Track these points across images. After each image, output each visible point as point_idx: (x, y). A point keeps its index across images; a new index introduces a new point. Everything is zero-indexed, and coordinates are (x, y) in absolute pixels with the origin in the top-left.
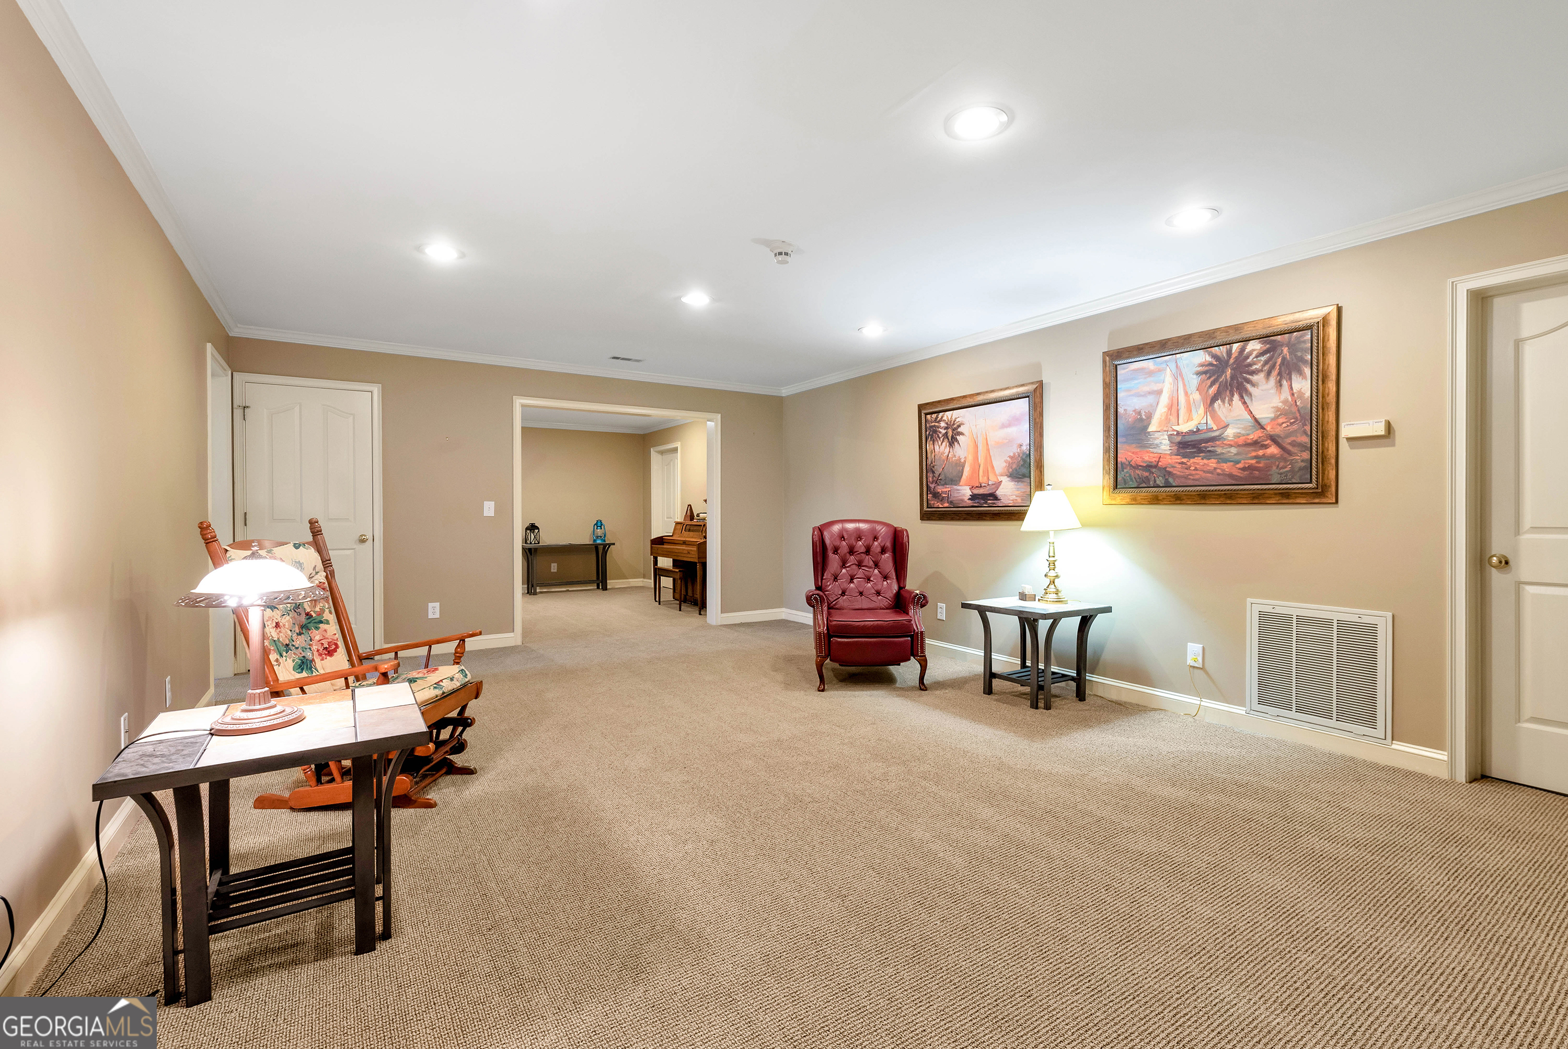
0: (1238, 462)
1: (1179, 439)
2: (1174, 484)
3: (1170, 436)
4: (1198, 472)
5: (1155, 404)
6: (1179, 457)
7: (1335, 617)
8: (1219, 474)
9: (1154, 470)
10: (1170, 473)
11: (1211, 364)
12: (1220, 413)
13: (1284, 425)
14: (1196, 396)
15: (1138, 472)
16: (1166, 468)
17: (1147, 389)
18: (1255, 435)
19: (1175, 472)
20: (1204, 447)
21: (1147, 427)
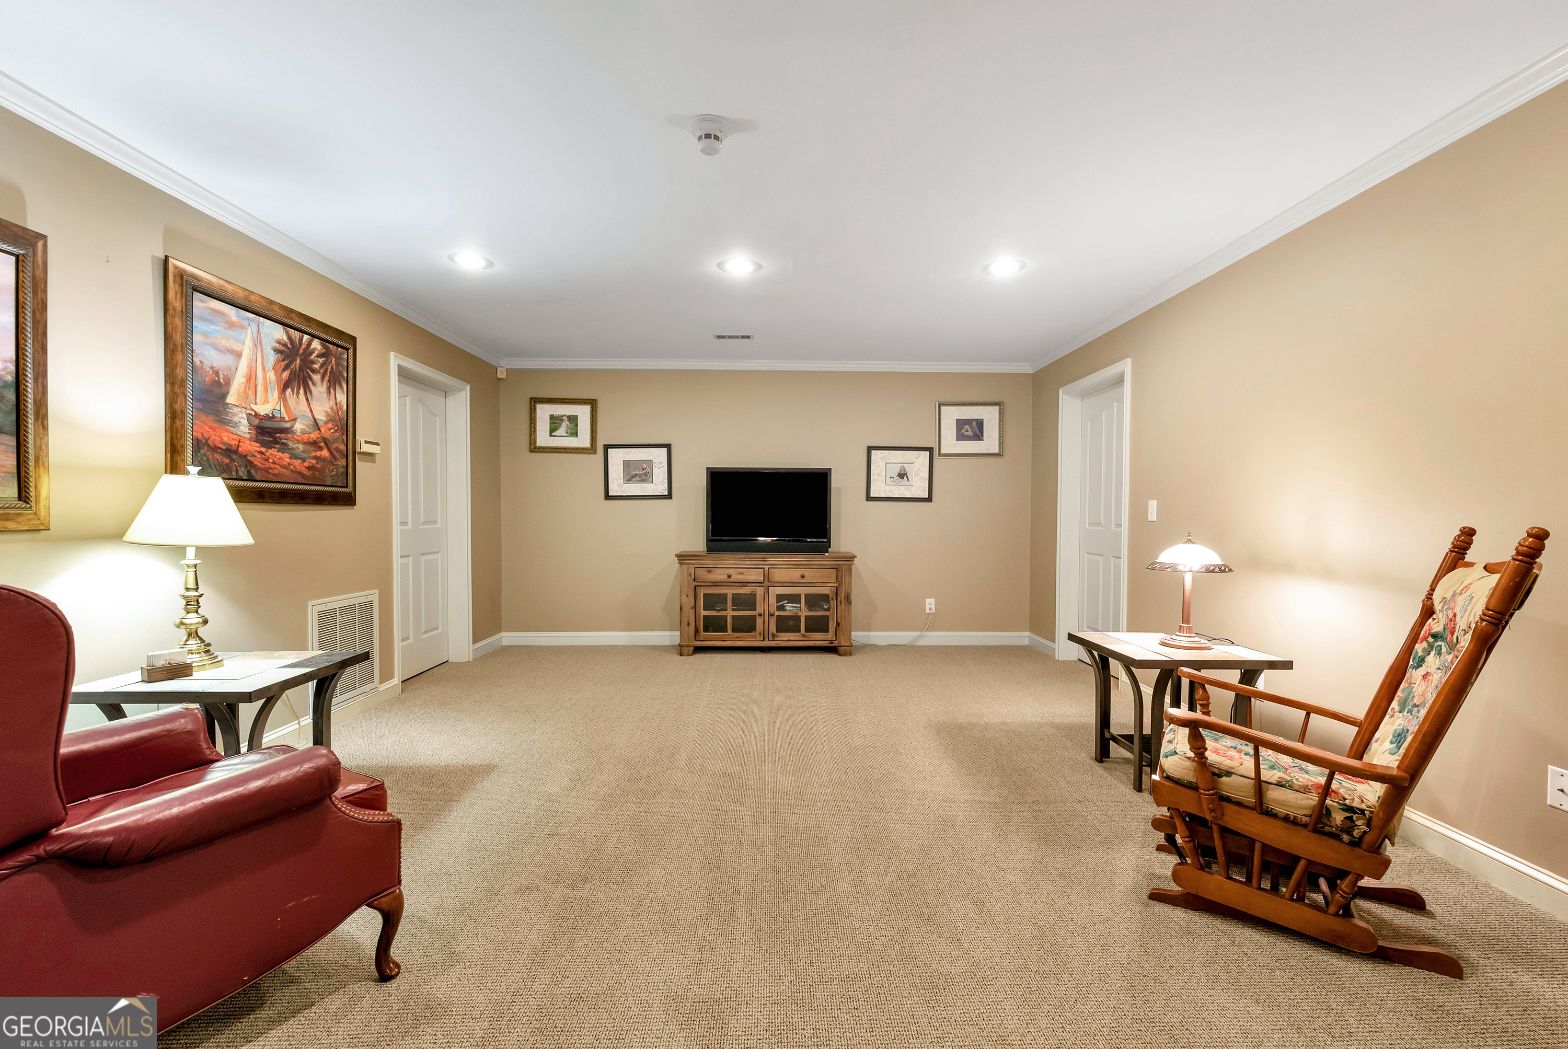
0: (304, 460)
1: (256, 422)
2: (257, 478)
3: (249, 415)
4: (276, 466)
5: (233, 368)
6: (258, 445)
7: (356, 601)
8: (292, 471)
9: (235, 457)
10: (251, 463)
11: (285, 345)
12: (290, 403)
13: (332, 431)
14: (271, 375)
15: (217, 456)
16: (246, 456)
17: (226, 343)
18: (314, 436)
19: (256, 463)
20: (279, 437)
21: (224, 396)
